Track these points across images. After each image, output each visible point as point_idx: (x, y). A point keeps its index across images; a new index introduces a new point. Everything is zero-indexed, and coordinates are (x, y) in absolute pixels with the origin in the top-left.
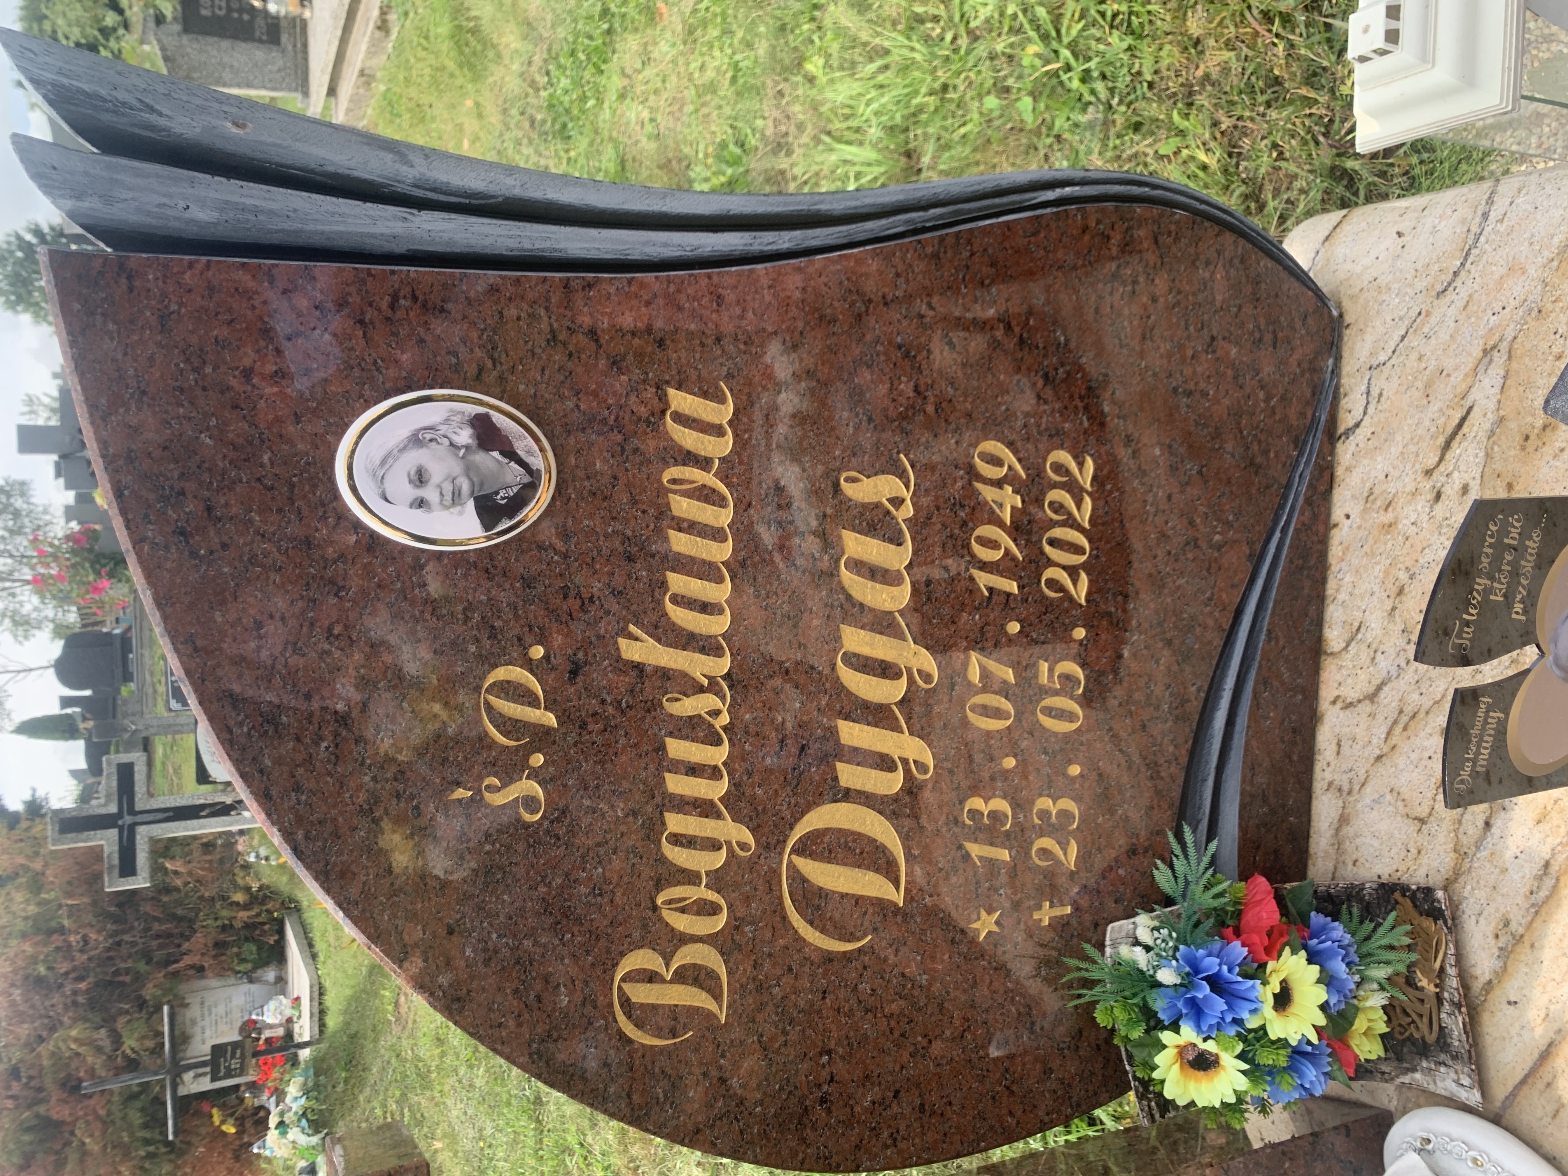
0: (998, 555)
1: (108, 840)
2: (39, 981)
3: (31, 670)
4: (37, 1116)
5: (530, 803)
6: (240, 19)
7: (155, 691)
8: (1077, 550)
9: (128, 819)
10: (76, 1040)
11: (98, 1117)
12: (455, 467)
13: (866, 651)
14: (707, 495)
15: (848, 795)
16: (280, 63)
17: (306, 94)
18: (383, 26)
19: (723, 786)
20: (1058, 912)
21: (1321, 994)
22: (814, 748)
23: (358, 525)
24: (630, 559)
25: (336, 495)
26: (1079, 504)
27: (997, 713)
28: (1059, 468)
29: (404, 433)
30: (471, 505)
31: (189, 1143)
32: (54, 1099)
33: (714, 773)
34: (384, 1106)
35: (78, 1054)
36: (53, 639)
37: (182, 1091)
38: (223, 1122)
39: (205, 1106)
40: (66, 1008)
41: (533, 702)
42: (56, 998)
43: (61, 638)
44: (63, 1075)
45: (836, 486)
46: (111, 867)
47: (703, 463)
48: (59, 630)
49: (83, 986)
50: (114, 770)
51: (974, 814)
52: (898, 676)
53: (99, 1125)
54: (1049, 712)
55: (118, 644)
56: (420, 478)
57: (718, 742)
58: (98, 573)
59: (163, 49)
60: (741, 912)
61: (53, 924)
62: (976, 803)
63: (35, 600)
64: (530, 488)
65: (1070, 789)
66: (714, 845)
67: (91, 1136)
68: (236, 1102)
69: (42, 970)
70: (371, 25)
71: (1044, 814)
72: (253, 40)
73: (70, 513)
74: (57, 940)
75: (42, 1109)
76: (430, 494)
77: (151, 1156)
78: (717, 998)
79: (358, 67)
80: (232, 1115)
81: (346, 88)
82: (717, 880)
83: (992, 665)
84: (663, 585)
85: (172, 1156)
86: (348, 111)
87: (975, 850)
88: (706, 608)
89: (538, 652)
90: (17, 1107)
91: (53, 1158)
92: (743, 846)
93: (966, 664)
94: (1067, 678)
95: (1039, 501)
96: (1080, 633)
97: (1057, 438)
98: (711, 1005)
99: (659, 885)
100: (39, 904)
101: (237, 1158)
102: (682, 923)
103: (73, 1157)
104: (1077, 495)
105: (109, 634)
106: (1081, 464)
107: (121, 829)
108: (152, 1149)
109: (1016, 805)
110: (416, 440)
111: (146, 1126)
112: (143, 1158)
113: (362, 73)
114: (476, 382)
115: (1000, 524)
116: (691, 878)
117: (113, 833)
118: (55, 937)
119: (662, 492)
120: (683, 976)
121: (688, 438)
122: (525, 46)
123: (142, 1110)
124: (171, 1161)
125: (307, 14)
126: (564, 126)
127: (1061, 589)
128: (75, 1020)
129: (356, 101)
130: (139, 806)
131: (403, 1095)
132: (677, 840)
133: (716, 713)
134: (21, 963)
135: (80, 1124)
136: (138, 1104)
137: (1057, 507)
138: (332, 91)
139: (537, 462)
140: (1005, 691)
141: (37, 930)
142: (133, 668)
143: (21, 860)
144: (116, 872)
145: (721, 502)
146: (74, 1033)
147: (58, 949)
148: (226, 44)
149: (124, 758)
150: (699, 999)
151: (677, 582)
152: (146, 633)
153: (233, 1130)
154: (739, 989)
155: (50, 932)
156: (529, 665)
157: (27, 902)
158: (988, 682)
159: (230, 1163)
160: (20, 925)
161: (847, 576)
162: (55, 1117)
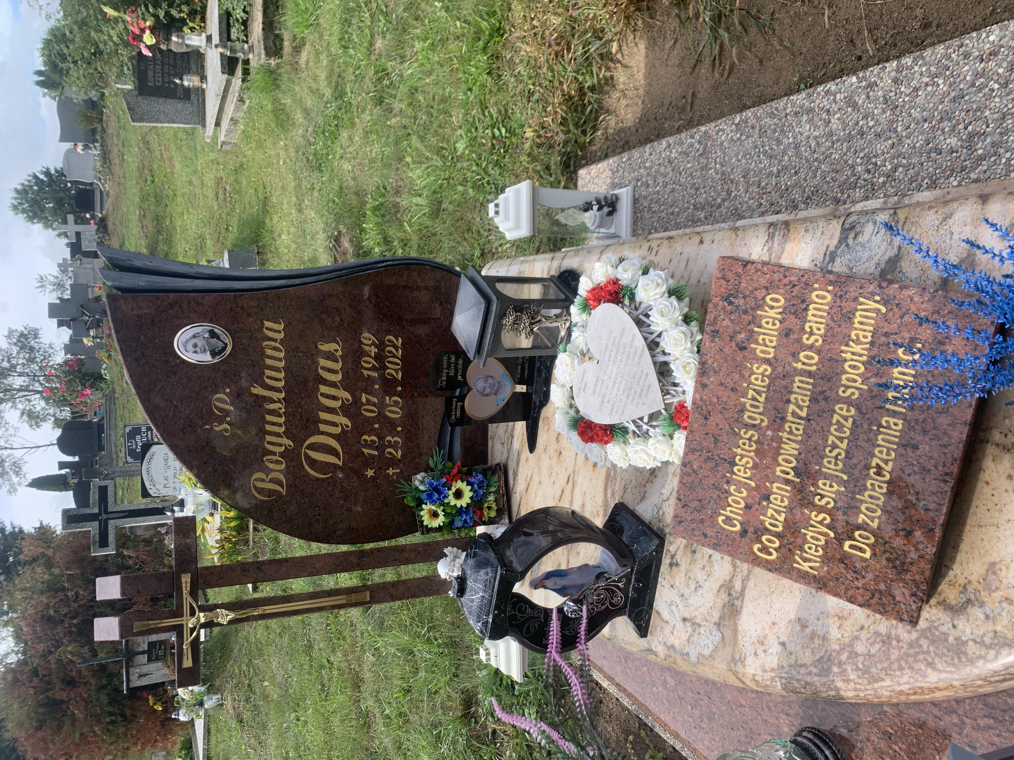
0: (370, 366)
1: (93, 527)
2: (50, 619)
3: (39, 447)
4: (48, 697)
5: (226, 430)
6: (169, 87)
7: (118, 457)
8: (397, 364)
9: (104, 516)
10: (71, 653)
11: (83, 699)
12: (204, 342)
13: (328, 392)
14: (275, 349)
15: (323, 433)
16: (190, 110)
17: (204, 126)
18: (241, 100)
19: (283, 429)
20: (395, 471)
21: (471, 494)
22: (311, 419)
23: (180, 357)
24: (253, 366)
25: (174, 351)
26: (397, 351)
27: (372, 411)
28: (389, 341)
29: (191, 334)
30: (208, 353)
31: (134, 716)
32: (58, 687)
33: (280, 425)
34: (240, 668)
35: (72, 662)
36: (54, 428)
37: (132, 685)
38: (154, 704)
39: (144, 695)
40: (65, 635)
41: (227, 404)
42: (60, 629)
43: (59, 427)
44: (63, 675)
45: (316, 347)
46: (95, 542)
47: (275, 340)
48: (57, 423)
49: (75, 621)
50: (97, 489)
51: (365, 440)
52: (338, 399)
53: (83, 703)
54: (390, 411)
55: (96, 428)
56: (195, 346)
57: (281, 416)
58: (84, 385)
59: (128, 104)
60: (289, 464)
61: (59, 585)
62: (365, 437)
63: (43, 403)
64: (224, 348)
65: (398, 434)
66: (281, 445)
67: (78, 709)
68: (162, 692)
69: (52, 612)
70: (235, 100)
71: (389, 441)
72: (176, 98)
73: (67, 349)
74: (60, 595)
75: (50, 694)
76: (198, 349)
77: (112, 722)
78: (283, 488)
79: (230, 116)
80: (159, 700)
81: (225, 123)
82: (282, 455)
83: (369, 397)
84: (264, 373)
85: (125, 723)
86: (226, 136)
87: (366, 451)
88: (276, 379)
89: (228, 390)
90: (35, 693)
91: (56, 723)
92: (290, 446)
93: (361, 396)
94: (395, 402)
95: (383, 350)
96: (399, 389)
97: (389, 332)
98: (281, 490)
99: (264, 455)
100: (50, 575)
101: (163, 725)
102: (271, 466)
103: (68, 722)
104: (396, 347)
105: (90, 422)
106: (397, 340)
107: (100, 521)
108: (113, 718)
109: (380, 438)
110: (194, 336)
111: (110, 704)
112: (109, 723)
113: (232, 119)
114: (211, 321)
115: (371, 357)
116: (274, 454)
117: (96, 523)
118: (60, 593)
119: (263, 348)
120: (271, 481)
121: (270, 334)
122: (306, 123)
123: (108, 695)
124: (125, 726)
125: (204, 86)
126: (320, 165)
127: (392, 375)
128: (70, 642)
129: (229, 131)
130: (110, 509)
131: (250, 660)
132: (269, 443)
133: (280, 409)
134: (40, 608)
135: (72, 702)
136: (106, 691)
137: (390, 352)
138: (218, 124)
139: (227, 341)
140: (374, 405)
141: (50, 589)
142: (105, 443)
143: (41, 550)
144: (98, 544)
145: (280, 351)
146: (69, 648)
147: (61, 600)
148: (161, 100)
149: (103, 483)
150: (278, 488)
151: (268, 372)
152: (113, 421)
153: (160, 709)
154: (289, 486)
155: (57, 591)
156: (226, 394)
157: (44, 573)
158: (369, 402)
159: (158, 729)
160: (40, 586)
161: (320, 371)
162: (58, 698)
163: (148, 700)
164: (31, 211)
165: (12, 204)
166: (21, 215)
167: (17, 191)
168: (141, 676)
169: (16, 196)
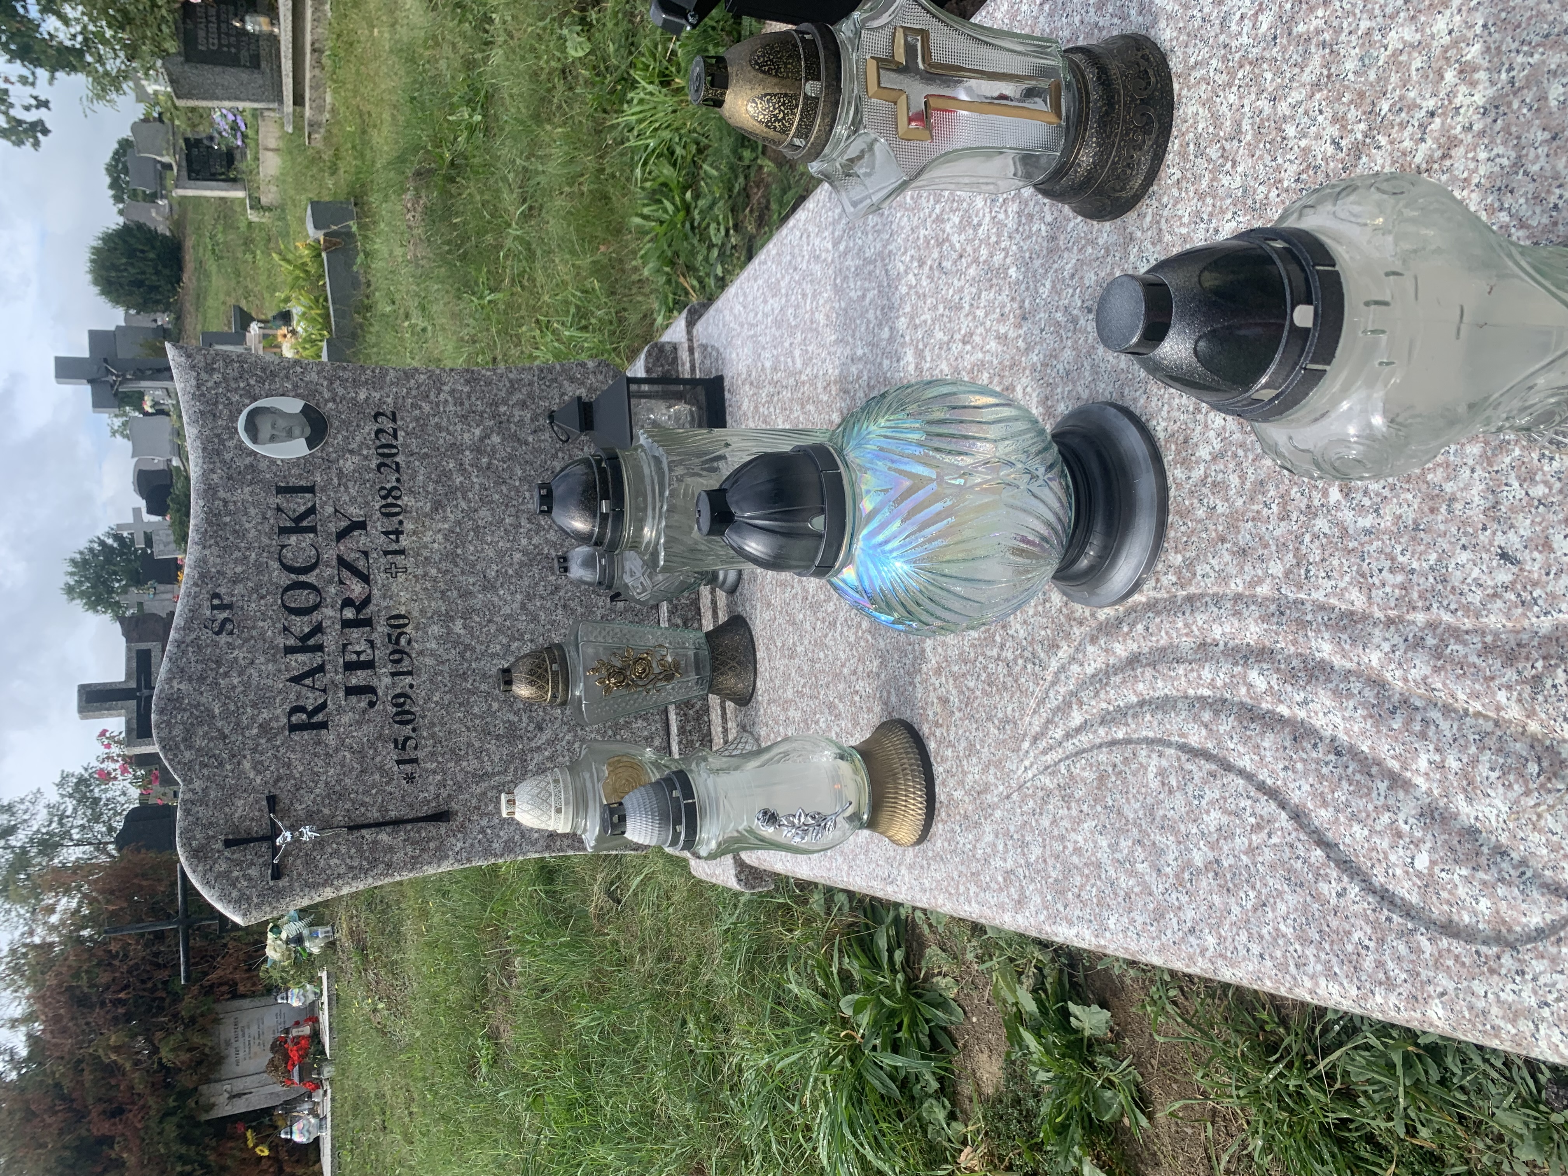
4: (81, 1137)
10: (115, 1048)
16: (261, 82)
32: (94, 1113)
35: (118, 1067)
38: (256, 1146)
39: (240, 1127)
53: (136, 1139)
59: (170, 74)
67: (129, 1151)
69: (84, 983)
72: (239, 65)
75: (83, 1130)
80: (263, 1139)
90: (60, 1132)
134: (66, 977)
135: (119, 1139)
148: (218, 69)
153: (266, 1153)
162: (96, 1134)
163: (246, 1140)
164: (94, 594)
165: (67, 584)
166: (78, 601)
167: (73, 561)
168: (234, 1096)
169: (71, 569)
